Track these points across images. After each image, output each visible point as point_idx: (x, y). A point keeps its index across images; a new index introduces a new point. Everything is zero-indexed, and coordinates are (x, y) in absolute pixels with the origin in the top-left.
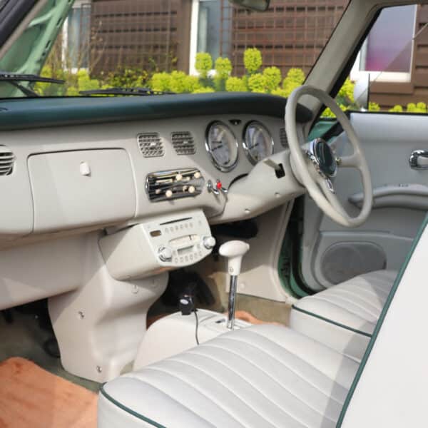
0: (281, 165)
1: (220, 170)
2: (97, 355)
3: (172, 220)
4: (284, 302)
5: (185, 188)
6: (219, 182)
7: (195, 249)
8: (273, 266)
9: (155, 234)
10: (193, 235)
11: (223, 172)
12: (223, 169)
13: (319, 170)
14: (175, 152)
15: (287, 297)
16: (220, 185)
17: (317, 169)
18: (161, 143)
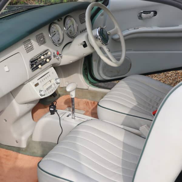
0: (85, 42)
1: (56, 45)
2: (15, 136)
3: (42, 76)
4: (88, 89)
5: (45, 60)
6: (57, 51)
7: (53, 86)
8: (81, 74)
9: (36, 85)
10: (51, 80)
11: (58, 46)
12: (58, 45)
13: (102, 42)
14: (38, 45)
15: (89, 87)
16: (58, 53)
17: (101, 41)
18: (32, 43)
